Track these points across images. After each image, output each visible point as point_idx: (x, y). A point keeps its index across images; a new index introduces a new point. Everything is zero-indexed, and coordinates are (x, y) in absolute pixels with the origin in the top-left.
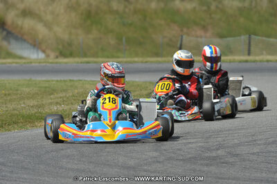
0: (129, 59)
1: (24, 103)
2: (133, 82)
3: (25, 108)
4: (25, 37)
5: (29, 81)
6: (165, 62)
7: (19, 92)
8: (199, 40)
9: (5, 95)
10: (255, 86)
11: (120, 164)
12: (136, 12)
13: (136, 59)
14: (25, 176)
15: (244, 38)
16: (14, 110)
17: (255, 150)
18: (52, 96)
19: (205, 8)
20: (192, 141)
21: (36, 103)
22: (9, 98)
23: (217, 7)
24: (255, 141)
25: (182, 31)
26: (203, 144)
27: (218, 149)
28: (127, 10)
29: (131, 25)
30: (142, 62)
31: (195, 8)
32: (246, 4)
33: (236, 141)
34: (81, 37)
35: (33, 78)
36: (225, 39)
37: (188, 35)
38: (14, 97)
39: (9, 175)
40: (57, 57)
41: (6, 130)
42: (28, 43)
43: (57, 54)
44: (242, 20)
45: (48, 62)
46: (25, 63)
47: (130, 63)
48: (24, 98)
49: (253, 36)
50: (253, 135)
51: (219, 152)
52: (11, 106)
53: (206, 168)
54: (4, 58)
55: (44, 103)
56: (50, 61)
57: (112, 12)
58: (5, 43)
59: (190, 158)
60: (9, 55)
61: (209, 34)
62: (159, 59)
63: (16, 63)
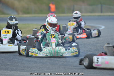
8: (81, 7)
14: (8, 63)
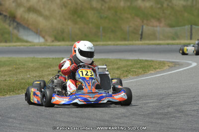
0: (104, 43)
1: (29, 74)
2: (107, 59)
3: (30, 77)
4: (30, 27)
5: (33, 58)
6: (130, 45)
7: (26, 66)
8: (155, 28)
9: (16, 68)
10: (195, 62)
11: (98, 118)
12: (109, 8)
13: (110, 43)
14: (30, 127)
15: (188, 27)
16: (22, 79)
17: (196, 108)
18: (49, 69)
19: (159, 6)
20: (150, 101)
21: (38, 74)
22: (18, 71)
23: (168, 5)
24: (195, 101)
25: (143, 22)
26: (158, 104)
27: (168, 107)
28: (103, 7)
29: (106, 18)
30: (114, 45)
31: (152, 6)
32: (189, 3)
33: (181, 102)
34: (70, 27)
35: (36, 57)
36: (174, 28)
37: (147, 25)
38: (22, 70)
39: (19, 126)
40: (53, 41)
41: (16, 94)
42: (32, 31)
43: (53, 39)
44: (186, 14)
45: (47, 45)
46: (30, 46)
47: (105, 45)
48: (29, 71)
49: (194, 26)
50: (194, 97)
51: (169, 109)
52: (20, 77)
53: (160, 121)
54: (15, 42)
55: (44, 74)
56: (48, 44)
57: (92, 9)
58: (15, 31)
59: (149, 114)
60: (19, 40)
61: (162, 24)
62: (127, 43)
63: (24, 46)
